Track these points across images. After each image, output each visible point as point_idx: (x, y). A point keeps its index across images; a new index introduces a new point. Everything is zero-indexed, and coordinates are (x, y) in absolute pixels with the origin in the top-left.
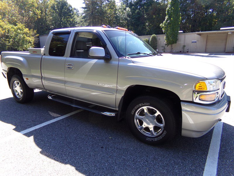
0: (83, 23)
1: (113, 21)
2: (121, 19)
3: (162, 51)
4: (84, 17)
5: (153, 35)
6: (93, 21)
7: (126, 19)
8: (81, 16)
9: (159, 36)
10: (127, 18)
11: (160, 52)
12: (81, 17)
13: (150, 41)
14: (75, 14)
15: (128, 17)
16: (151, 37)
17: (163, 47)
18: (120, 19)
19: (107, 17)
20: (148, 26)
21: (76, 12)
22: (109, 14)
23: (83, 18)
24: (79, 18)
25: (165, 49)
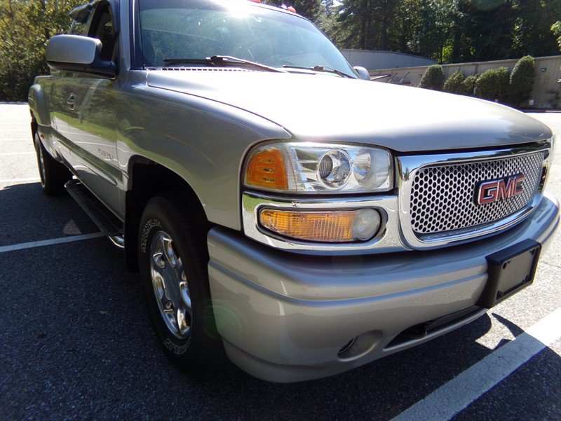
0: (339, 32)
1: (415, 24)
2: (438, 18)
3: (548, 106)
4: (343, 17)
5: (524, 58)
6: (364, 25)
7: (452, 16)
8: (335, 15)
9: (543, 59)
10: (456, 14)
11: (540, 106)
12: (337, 17)
13: (513, 73)
14: (323, 11)
15: (460, 10)
16: (517, 64)
17: (552, 92)
18: (434, 17)
19: (400, 14)
20: (518, 33)
21: (325, 5)
22: (408, 5)
23: (338, 20)
24: (330, 21)
25: (557, 98)
